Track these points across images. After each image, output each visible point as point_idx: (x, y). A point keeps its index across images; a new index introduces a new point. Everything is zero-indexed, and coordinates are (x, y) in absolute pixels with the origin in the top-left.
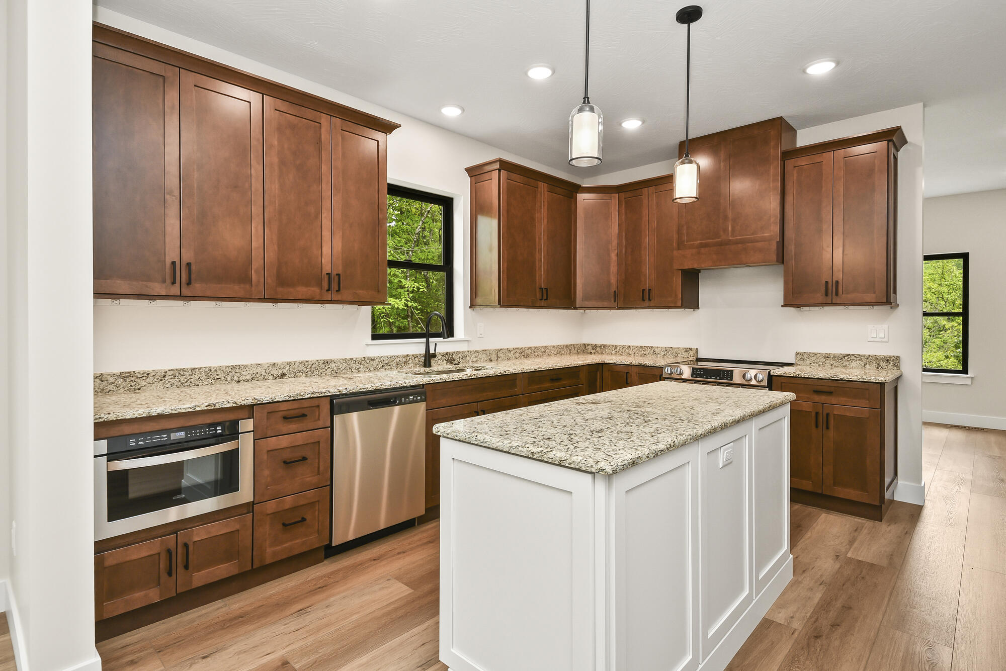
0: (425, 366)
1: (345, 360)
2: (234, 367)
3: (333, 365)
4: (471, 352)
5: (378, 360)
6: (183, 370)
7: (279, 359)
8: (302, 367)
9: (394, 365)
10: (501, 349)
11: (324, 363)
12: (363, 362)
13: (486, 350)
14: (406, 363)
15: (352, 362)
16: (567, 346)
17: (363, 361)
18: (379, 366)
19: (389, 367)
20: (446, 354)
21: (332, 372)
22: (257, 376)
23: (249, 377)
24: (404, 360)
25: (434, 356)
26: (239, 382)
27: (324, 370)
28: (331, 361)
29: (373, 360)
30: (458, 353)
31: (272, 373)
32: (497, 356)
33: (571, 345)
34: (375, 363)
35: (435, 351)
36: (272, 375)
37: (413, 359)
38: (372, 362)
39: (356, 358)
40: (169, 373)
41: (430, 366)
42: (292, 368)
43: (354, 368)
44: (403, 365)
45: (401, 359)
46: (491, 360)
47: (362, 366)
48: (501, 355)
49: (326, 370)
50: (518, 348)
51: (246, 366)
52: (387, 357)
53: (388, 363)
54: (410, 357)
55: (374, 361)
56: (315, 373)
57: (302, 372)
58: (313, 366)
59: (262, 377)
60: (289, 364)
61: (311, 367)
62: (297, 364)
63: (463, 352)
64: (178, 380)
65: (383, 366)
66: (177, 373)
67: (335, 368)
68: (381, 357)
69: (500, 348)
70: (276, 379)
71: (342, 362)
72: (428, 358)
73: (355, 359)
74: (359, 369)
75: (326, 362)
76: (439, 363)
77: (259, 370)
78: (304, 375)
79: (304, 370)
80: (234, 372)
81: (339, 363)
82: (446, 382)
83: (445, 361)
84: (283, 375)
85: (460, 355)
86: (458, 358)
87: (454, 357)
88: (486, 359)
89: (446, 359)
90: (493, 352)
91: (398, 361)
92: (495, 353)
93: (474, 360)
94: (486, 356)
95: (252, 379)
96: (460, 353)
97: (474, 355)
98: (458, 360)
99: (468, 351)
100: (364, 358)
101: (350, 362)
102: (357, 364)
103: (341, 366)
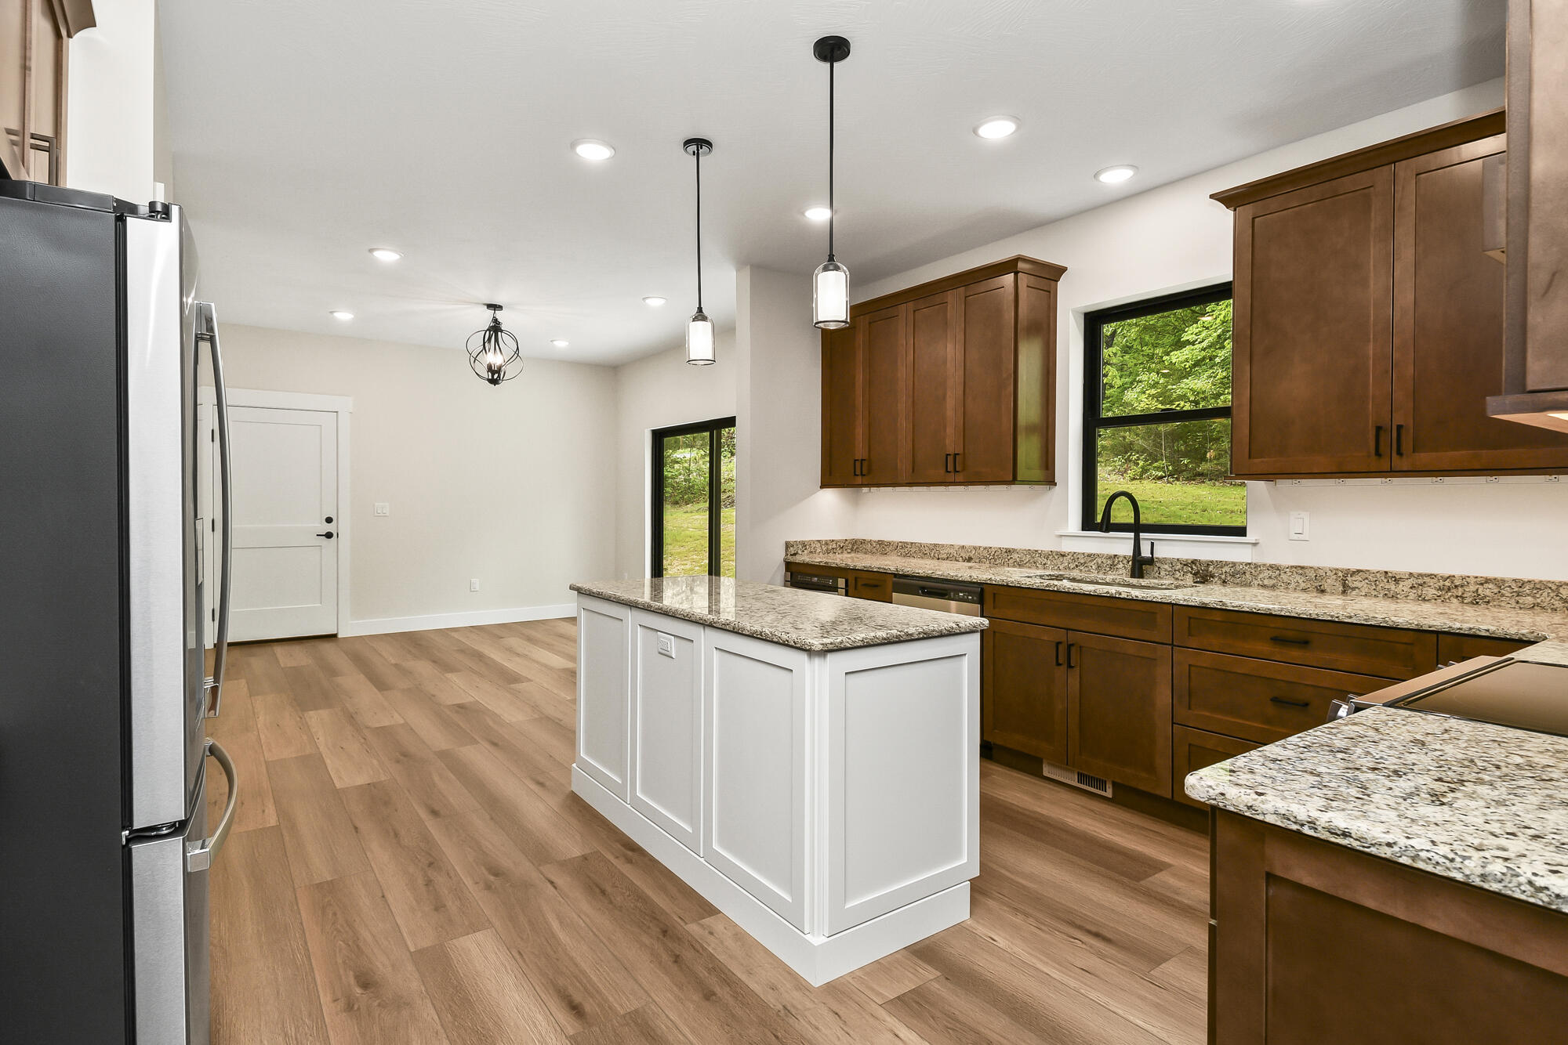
0: (1133, 576)
1: (1029, 552)
2: (935, 545)
3: (1015, 556)
4: (1257, 566)
5: (1069, 557)
6: (907, 543)
7: (968, 542)
8: (985, 553)
9: (1093, 567)
10: (1359, 571)
11: (1006, 552)
13: (1302, 568)
14: (1112, 566)
15: (1037, 555)
17: (1050, 555)
18: (1072, 565)
19: (1087, 569)
20: (1192, 562)
21: (1015, 563)
22: (951, 556)
23: (945, 556)
24: (1109, 562)
25: (1151, 561)
26: (939, 559)
27: (1006, 559)
28: (1014, 550)
29: (1063, 556)
30: (1221, 564)
31: (962, 555)
32: (1344, 585)
34: (1066, 560)
35: (1152, 553)
36: (961, 557)
37: (1125, 562)
40: (900, 544)
41: (1141, 577)
42: (977, 553)
44: (1108, 569)
45: (1104, 561)
46: (1323, 591)
48: (1357, 584)
50: (1431, 576)
51: (943, 546)
52: (1083, 554)
53: (1085, 563)
54: (1120, 559)
56: (998, 561)
57: (986, 558)
58: (996, 554)
59: (954, 558)
60: (975, 548)
61: (994, 555)
62: (982, 549)
63: (1234, 564)
64: (904, 551)
65: (1077, 566)
66: (904, 545)
67: (1018, 560)
68: (1075, 553)
69: (1354, 567)
70: (965, 562)
72: (1140, 566)
74: (1045, 564)
75: (1009, 551)
76: (1176, 576)
77: (952, 551)
78: (988, 561)
79: (988, 556)
80: (937, 550)
81: (1022, 554)
83: (1189, 575)
84: (970, 559)
86: (1222, 574)
87: (1210, 569)
88: (1303, 585)
89: (1191, 573)
90: (1329, 573)
91: (1100, 562)
92: (1334, 577)
93: (1266, 582)
94: (1303, 579)
95: (947, 558)
96: (1227, 564)
97: (1266, 574)
98: (1223, 577)
99: (1250, 564)
100: (1051, 552)
101: (1034, 555)
102: (1043, 559)
103: (1024, 558)
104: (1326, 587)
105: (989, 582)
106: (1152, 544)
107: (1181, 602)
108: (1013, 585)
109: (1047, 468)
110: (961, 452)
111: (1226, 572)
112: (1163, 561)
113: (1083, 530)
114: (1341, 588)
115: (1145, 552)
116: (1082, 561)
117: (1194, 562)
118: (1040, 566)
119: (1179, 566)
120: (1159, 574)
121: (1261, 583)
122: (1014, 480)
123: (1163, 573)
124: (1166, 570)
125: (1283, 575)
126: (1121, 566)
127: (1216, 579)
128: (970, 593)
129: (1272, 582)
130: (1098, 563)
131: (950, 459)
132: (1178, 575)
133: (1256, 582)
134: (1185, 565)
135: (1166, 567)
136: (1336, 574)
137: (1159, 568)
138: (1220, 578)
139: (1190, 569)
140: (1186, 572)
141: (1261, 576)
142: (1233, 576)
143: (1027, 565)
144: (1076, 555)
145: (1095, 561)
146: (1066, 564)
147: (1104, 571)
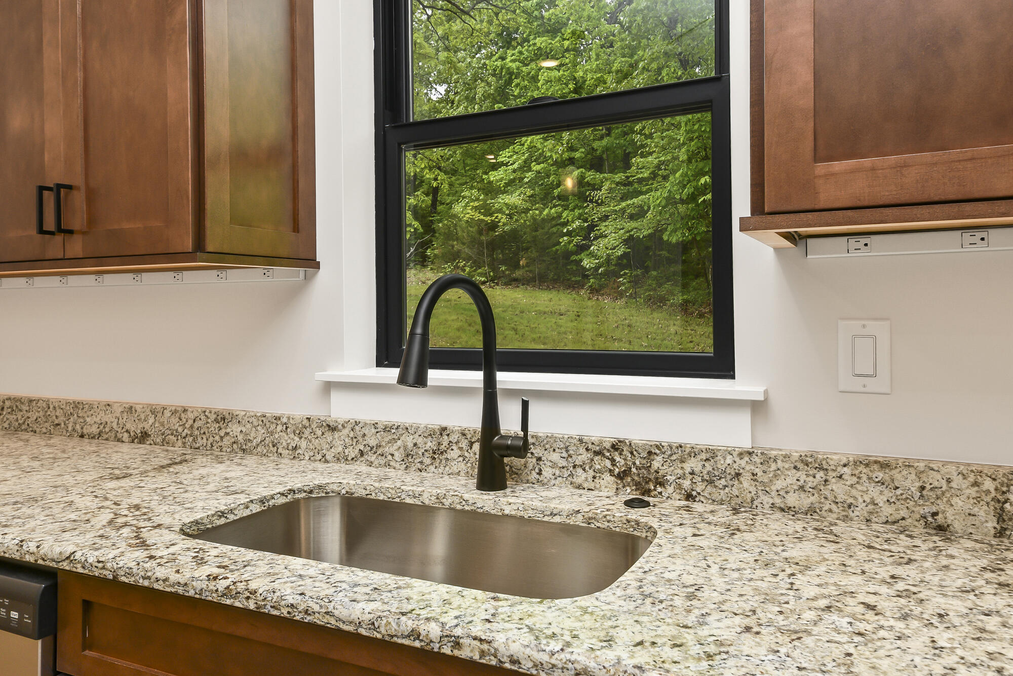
0: (480, 486)
1: (263, 420)
2: (77, 405)
3: (235, 429)
4: (767, 460)
5: (346, 431)
7: (139, 398)
8: (175, 423)
9: (397, 454)
11: (216, 420)
12: (307, 432)
13: (885, 465)
14: (437, 454)
15: (279, 428)
17: (305, 428)
18: (352, 453)
19: (382, 461)
20: (613, 447)
21: (235, 446)
22: (107, 430)
23: (94, 430)
24: (431, 444)
25: (521, 447)
26: (82, 436)
27: (217, 438)
28: (233, 417)
29: (332, 429)
30: (682, 452)
31: (128, 426)
34: (339, 441)
35: (525, 427)
36: (127, 431)
37: (464, 444)
38: (329, 436)
39: (289, 418)
40: (8, 403)
41: (501, 485)
42: (159, 422)
43: (284, 444)
44: (428, 461)
45: (420, 441)
47: (303, 443)
49: (222, 438)
51: (90, 407)
52: (375, 425)
53: (379, 446)
54: (454, 438)
55: (336, 435)
56: (200, 442)
57: (177, 434)
58: (196, 425)
59: (113, 435)
60: (153, 412)
61: (192, 427)
62: (167, 414)
63: (712, 454)
64: (15, 417)
65: (362, 453)
67: (240, 438)
68: (357, 423)
70: (133, 442)
71: (255, 423)
72: (499, 458)
73: (284, 420)
74: (296, 448)
75: (222, 419)
76: (578, 480)
77: (108, 418)
78: (180, 443)
79: (180, 429)
80: (76, 415)
81: (249, 426)
83: (608, 478)
84: (143, 437)
85: (692, 464)
86: (683, 477)
87: (656, 464)
88: (887, 511)
89: (611, 472)
90: (957, 482)
91: (410, 445)
92: (973, 491)
93: (792, 500)
94: (888, 494)
95: (100, 434)
96: (694, 453)
97: (791, 479)
98: (686, 484)
99: (750, 454)
100: (308, 419)
101: (273, 427)
102: (292, 436)
103: (253, 434)
104: (950, 516)
106: (525, 405)
108: (131, 580)
109: (296, 229)
110: (80, 182)
111: (692, 473)
112: (550, 443)
113: (379, 364)
114: (991, 524)
115: (510, 424)
116: (373, 442)
117: (616, 447)
118: (286, 452)
119: (585, 456)
120: (540, 473)
121: (778, 501)
122: (200, 252)
123: (547, 472)
124: (554, 465)
125: (835, 485)
126: (454, 453)
127: (670, 489)
129: (806, 501)
130: (405, 447)
131: (49, 198)
132: (581, 476)
133: (767, 500)
134: (597, 453)
135: (555, 457)
136: (976, 484)
137: (539, 459)
138: (680, 486)
139: (608, 463)
140: (600, 471)
141: (779, 484)
142: (711, 482)
143: (259, 449)
144: (357, 428)
145: (399, 443)
146: (340, 449)
147: (419, 466)
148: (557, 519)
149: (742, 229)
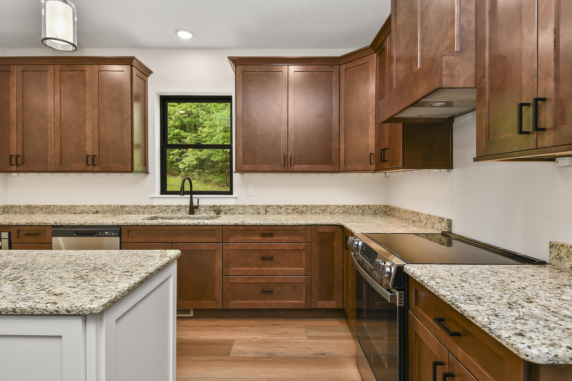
0: (190, 214)
1: (135, 206)
2: (72, 206)
3: (126, 209)
4: (237, 206)
5: (157, 207)
6: (50, 206)
7: (95, 203)
8: (108, 208)
9: (169, 211)
10: (270, 206)
11: (121, 207)
13: (253, 206)
14: (179, 210)
15: (139, 208)
16: (358, 206)
17: (147, 207)
18: (159, 211)
19: (166, 212)
20: (213, 206)
21: (127, 212)
22: (84, 211)
23: (80, 212)
24: (177, 208)
25: (197, 207)
26: (75, 213)
27: (121, 211)
28: (126, 206)
29: (154, 207)
30: (224, 206)
32: (266, 211)
33: (365, 206)
35: (198, 203)
36: (91, 211)
37: (185, 208)
38: (153, 208)
39: (142, 205)
40: (45, 207)
41: (193, 214)
42: (102, 208)
43: (141, 211)
44: (177, 212)
45: (175, 208)
46: (259, 214)
47: (146, 211)
48: (270, 210)
49: (122, 211)
50: (290, 206)
51: (78, 206)
52: (164, 206)
53: (165, 210)
54: (183, 207)
55: (155, 208)
56: (116, 212)
57: (108, 211)
58: (115, 208)
59: (86, 212)
60: (101, 206)
61: (113, 209)
62: (105, 206)
63: (229, 206)
64: (48, 210)
65: (161, 211)
66: (48, 207)
67: (128, 210)
69: (269, 204)
70: (93, 214)
71: (133, 207)
72: (193, 209)
73: (141, 206)
74: (144, 212)
75: (122, 207)
77: (85, 208)
78: (109, 213)
79: (109, 210)
80: (72, 208)
82: (138, 225)
83: (212, 211)
84: (97, 212)
85: (227, 208)
86: (225, 210)
87: (221, 208)
88: (253, 212)
89: (213, 210)
90: (261, 207)
91: (173, 209)
92: (263, 208)
93: (241, 212)
94: (253, 210)
95: (81, 213)
96: (227, 206)
97: (241, 209)
98: (225, 211)
99: (235, 205)
100: (148, 205)
101: (138, 207)
102: (143, 209)
103: (132, 209)
104: (260, 212)
105: (125, 224)
106: (198, 199)
107: (227, 224)
108: (141, 224)
109: (145, 165)
110: (97, 154)
111: (226, 209)
112: (202, 206)
113: (161, 194)
114: (265, 212)
115: (195, 203)
116: (164, 209)
118: (141, 213)
119: (208, 208)
120: (200, 212)
121: (239, 212)
122: (132, 171)
123: (201, 211)
124: (203, 210)
125: (246, 209)
126: (183, 209)
127: (223, 212)
128: (113, 232)
129: (243, 211)
130: (172, 209)
131: (90, 159)
132: (208, 212)
133: (237, 212)
134: (210, 207)
135: (203, 209)
136: (263, 207)
137: (200, 209)
138: (224, 212)
139: (212, 209)
140: (211, 210)
141: (239, 210)
142: (229, 210)
143: (134, 213)
144: (160, 206)
145: (170, 209)
146: (156, 211)
147: (175, 213)
148: (205, 217)
149: (234, 173)
